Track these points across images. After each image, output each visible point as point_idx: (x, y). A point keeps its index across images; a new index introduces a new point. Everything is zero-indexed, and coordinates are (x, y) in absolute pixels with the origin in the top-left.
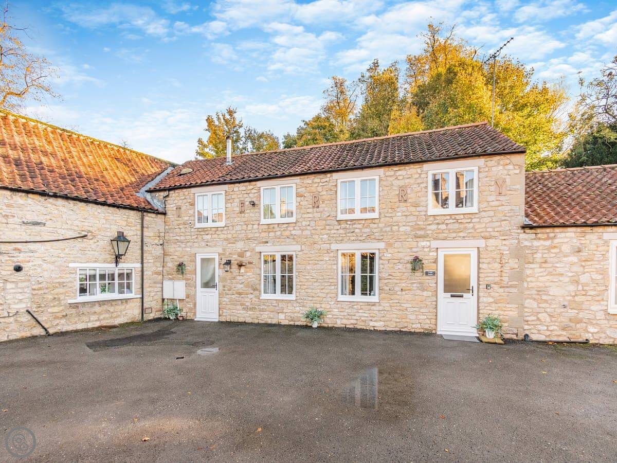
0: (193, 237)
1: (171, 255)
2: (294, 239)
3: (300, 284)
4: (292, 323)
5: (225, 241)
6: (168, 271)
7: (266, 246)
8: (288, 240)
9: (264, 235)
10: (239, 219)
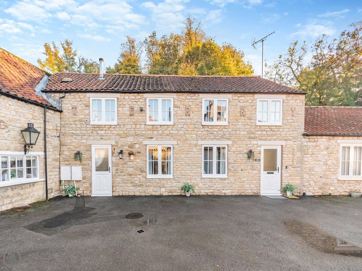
0: (88, 132)
1: (67, 145)
2: (172, 136)
3: (177, 167)
4: (170, 194)
5: (117, 136)
6: (64, 158)
7: (151, 140)
8: (168, 137)
9: (149, 132)
10: (129, 120)
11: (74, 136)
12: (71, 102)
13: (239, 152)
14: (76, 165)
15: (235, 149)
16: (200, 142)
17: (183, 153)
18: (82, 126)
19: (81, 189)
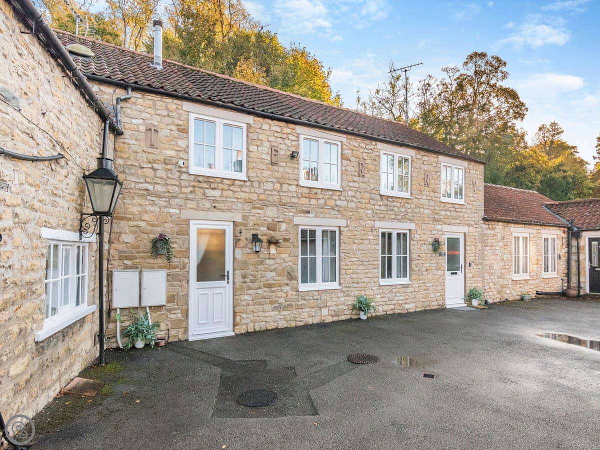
1: (130, 219)
2: (339, 211)
3: (346, 267)
4: (335, 319)
5: (247, 204)
6: (120, 252)
7: (308, 216)
11: (149, 198)
12: (144, 115)
13: (423, 242)
14: (152, 268)
15: (418, 236)
16: (378, 224)
17: (354, 243)
18: (170, 175)
19: (163, 326)
